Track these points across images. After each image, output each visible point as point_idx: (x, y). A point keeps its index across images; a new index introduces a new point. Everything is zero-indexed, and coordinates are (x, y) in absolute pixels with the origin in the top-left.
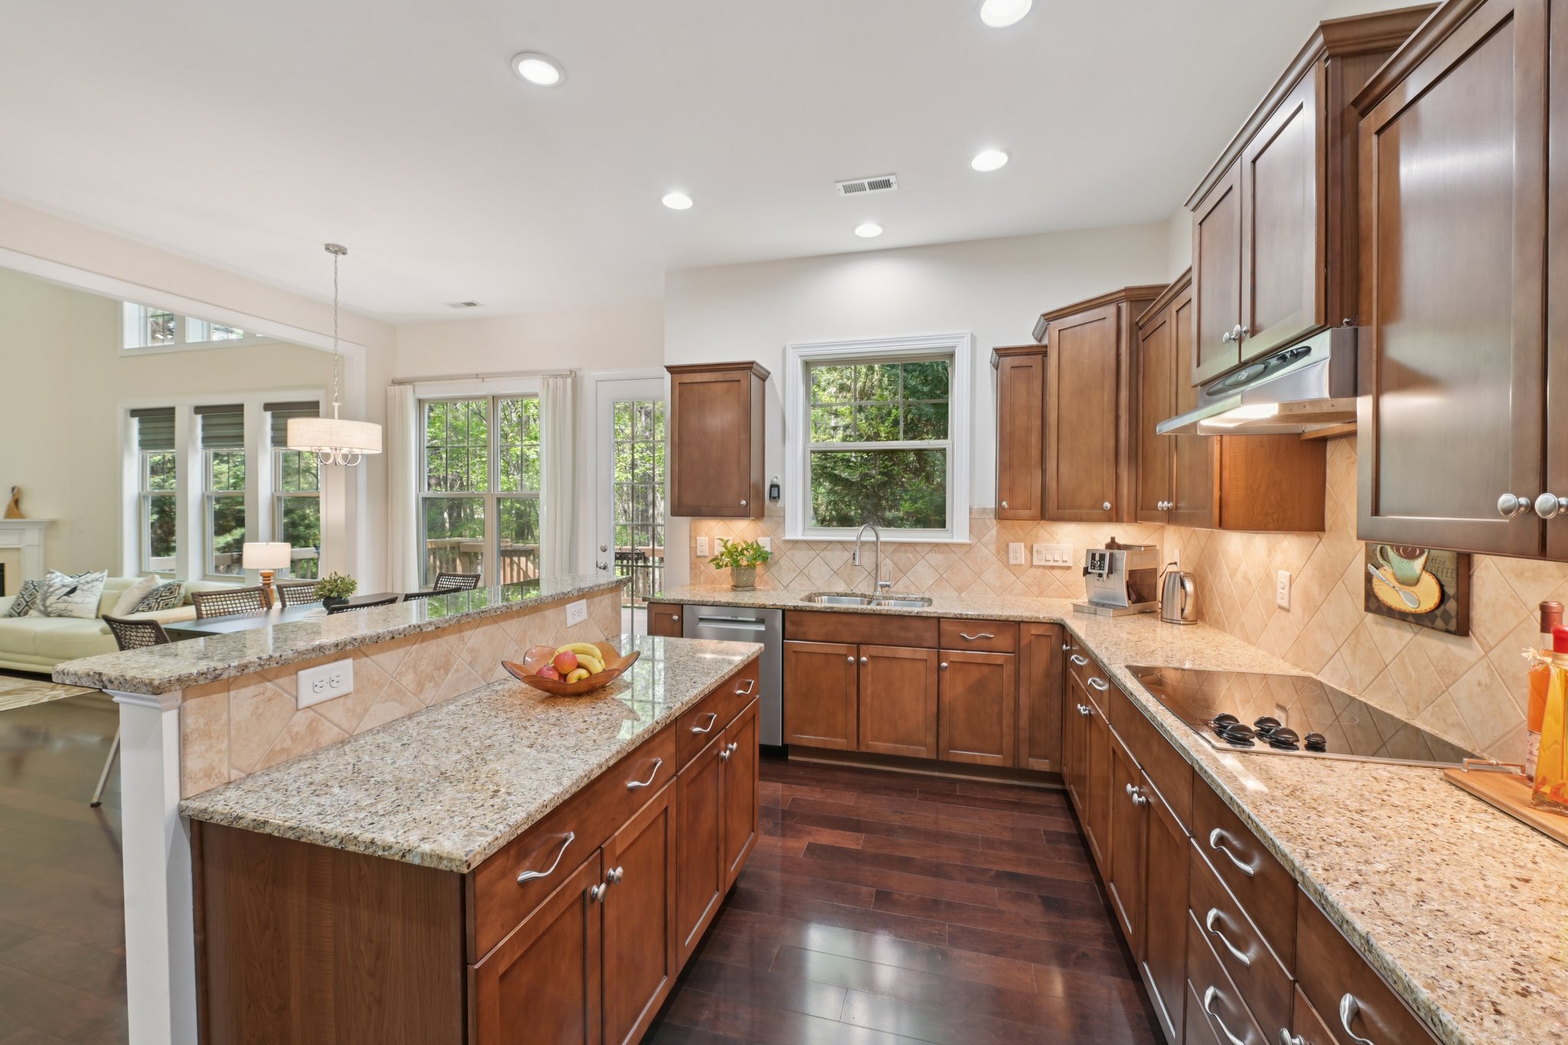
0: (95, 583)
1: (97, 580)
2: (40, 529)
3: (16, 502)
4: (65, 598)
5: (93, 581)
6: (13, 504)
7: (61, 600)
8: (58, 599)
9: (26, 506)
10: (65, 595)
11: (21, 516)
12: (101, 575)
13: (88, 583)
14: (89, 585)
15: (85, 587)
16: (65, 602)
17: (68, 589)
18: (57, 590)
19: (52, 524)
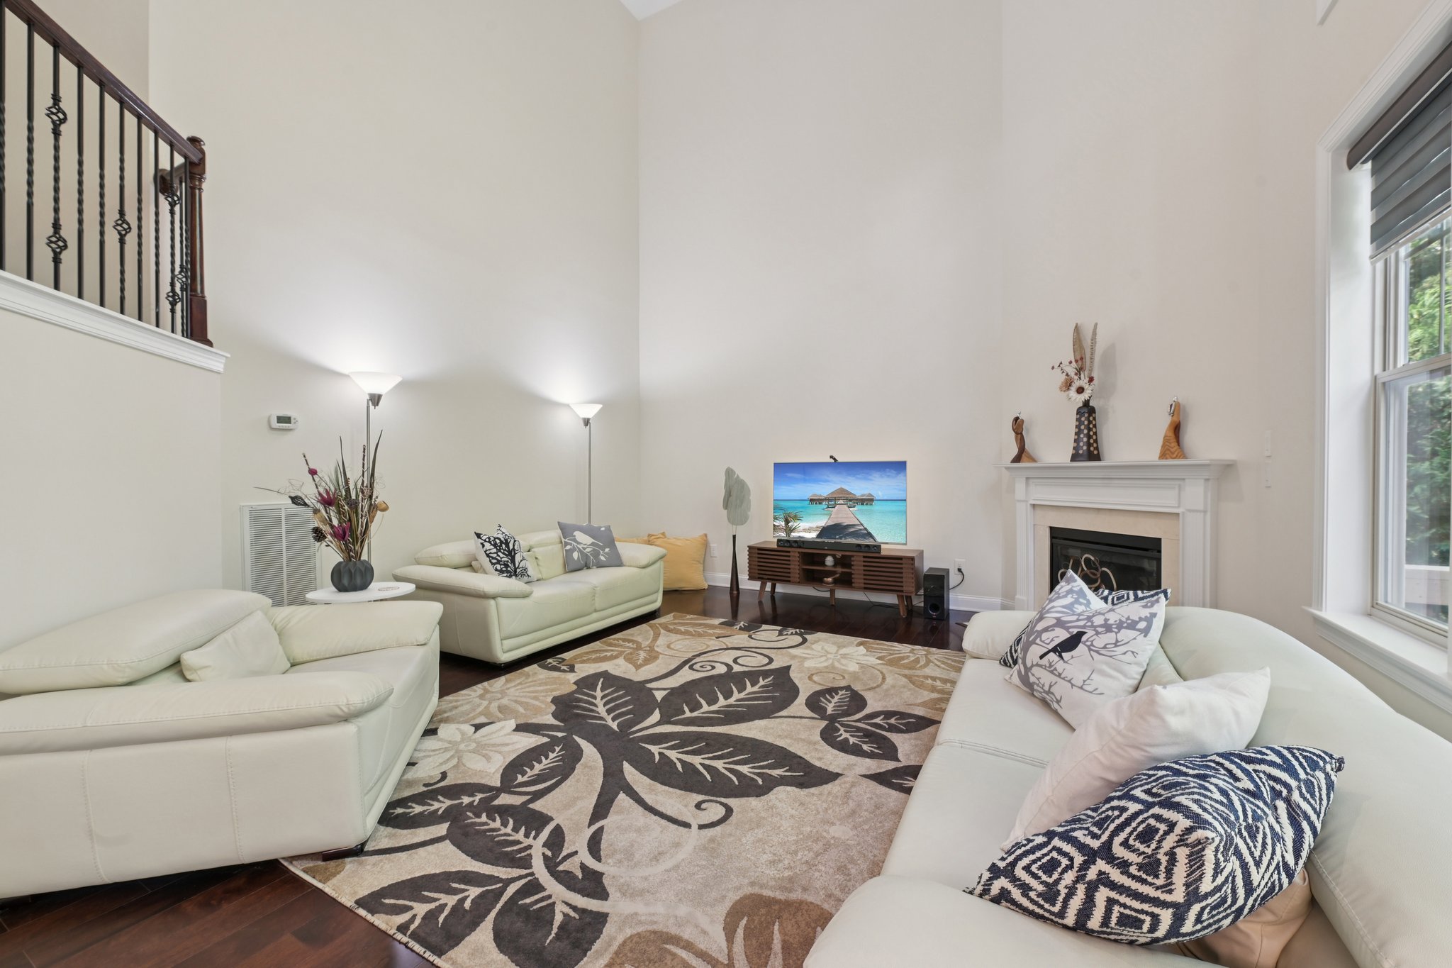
0: (1125, 634)
1: (1132, 625)
2: (1207, 480)
3: (1176, 429)
4: (1053, 657)
5: (1120, 626)
6: (1171, 434)
7: (1045, 661)
8: (1041, 657)
9: (1192, 436)
10: (1054, 650)
11: (1183, 455)
12: (1145, 613)
13: (1108, 628)
14: (1110, 638)
15: (1099, 642)
16: (1051, 669)
17: (1062, 635)
18: (1046, 630)
19: (1227, 469)
